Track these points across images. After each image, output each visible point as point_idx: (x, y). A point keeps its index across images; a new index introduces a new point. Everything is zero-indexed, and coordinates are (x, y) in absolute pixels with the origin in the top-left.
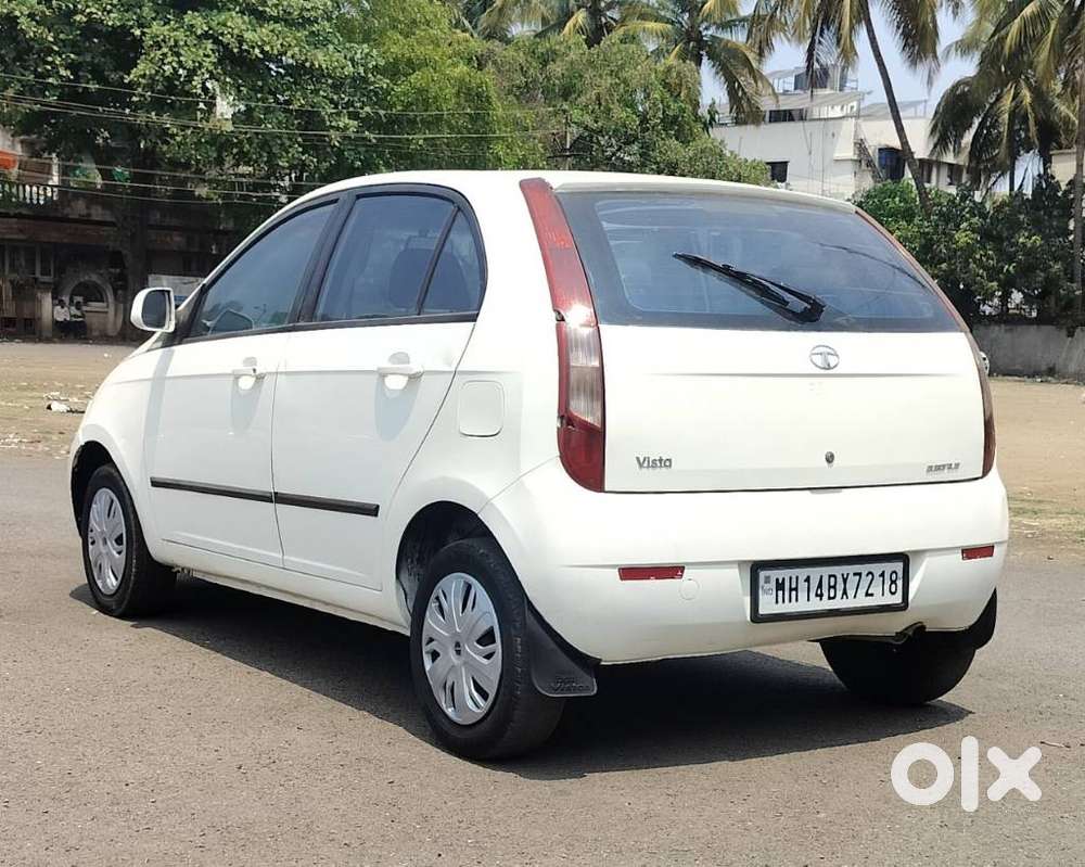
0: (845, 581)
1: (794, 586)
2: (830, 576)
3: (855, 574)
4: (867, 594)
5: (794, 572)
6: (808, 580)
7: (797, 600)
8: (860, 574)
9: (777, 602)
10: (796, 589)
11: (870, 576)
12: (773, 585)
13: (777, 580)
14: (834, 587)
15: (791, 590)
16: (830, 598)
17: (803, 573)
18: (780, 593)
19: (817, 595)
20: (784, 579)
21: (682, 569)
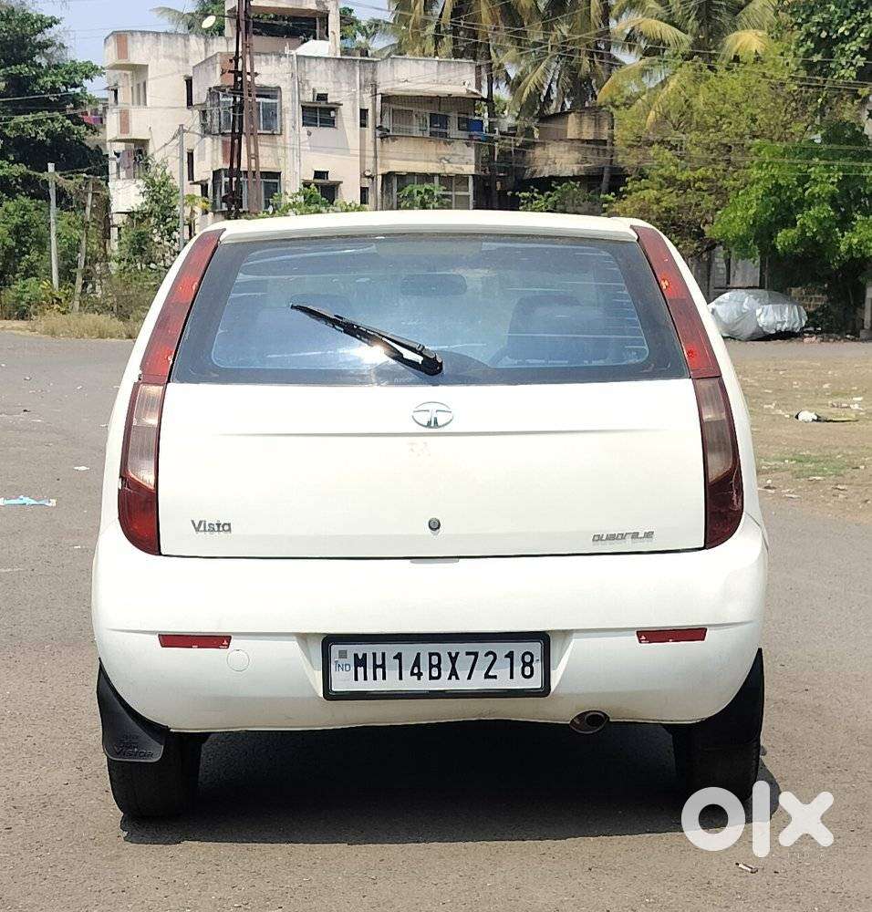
0: (453, 660)
1: (379, 662)
2: (431, 655)
3: (468, 654)
4: (487, 676)
5: (379, 648)
6: (399, 657)
7: (384, 678)
8: (476, 654)
9: (356, 679)
10: (383, 666)
11: (491, 657)
12: (351, 660)
13: (356, 655)
14: (438, 666)
15: (375, 667)
16: (431, 678)
17: (391, 649)
18: (361, 670)
19: (412, 674)
20: (365, 655)
21: (228, 638)
